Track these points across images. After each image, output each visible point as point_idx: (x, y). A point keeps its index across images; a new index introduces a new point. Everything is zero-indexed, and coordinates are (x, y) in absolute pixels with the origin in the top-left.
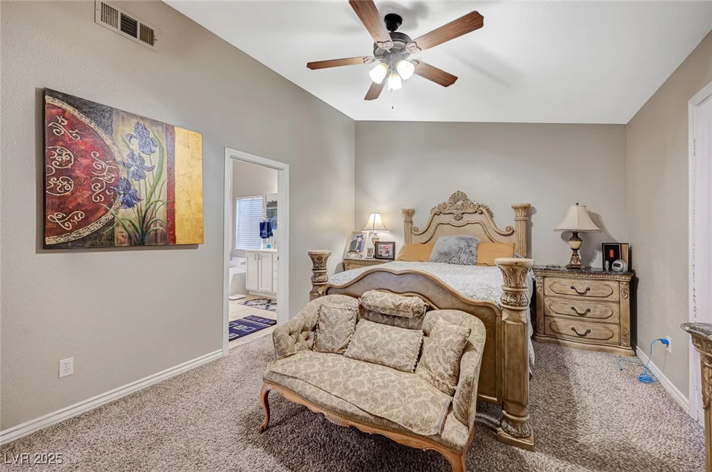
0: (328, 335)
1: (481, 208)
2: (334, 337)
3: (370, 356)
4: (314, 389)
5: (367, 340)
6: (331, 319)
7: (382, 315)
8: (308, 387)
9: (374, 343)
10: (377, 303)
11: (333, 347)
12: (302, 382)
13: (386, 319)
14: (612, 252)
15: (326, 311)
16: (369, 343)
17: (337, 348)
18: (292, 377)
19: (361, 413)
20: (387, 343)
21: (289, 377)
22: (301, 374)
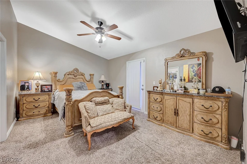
0: (92, 113)
1: (83, 74)
2: (94, 113)
3: (106, 113)
4: (109, 123)
5: (102, 110)
6: (91, 108)
7: (100, 103)
8: (107, 123)
9: (105, 110)
10: (100, 100)
11: (95, 116)
12: (104, 124)
13: (101, 104)
14: (108, 85)
15: (88, 107)
16: (104, 110)
17: (96, 115)
18: (100, 125)
19: (121, 120)
20: (107, 109)
21: (99, 125)
22: (102, 122)
